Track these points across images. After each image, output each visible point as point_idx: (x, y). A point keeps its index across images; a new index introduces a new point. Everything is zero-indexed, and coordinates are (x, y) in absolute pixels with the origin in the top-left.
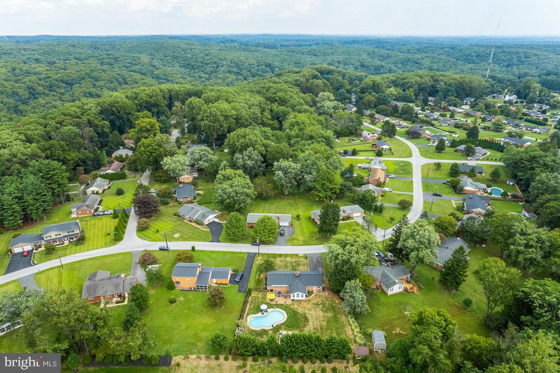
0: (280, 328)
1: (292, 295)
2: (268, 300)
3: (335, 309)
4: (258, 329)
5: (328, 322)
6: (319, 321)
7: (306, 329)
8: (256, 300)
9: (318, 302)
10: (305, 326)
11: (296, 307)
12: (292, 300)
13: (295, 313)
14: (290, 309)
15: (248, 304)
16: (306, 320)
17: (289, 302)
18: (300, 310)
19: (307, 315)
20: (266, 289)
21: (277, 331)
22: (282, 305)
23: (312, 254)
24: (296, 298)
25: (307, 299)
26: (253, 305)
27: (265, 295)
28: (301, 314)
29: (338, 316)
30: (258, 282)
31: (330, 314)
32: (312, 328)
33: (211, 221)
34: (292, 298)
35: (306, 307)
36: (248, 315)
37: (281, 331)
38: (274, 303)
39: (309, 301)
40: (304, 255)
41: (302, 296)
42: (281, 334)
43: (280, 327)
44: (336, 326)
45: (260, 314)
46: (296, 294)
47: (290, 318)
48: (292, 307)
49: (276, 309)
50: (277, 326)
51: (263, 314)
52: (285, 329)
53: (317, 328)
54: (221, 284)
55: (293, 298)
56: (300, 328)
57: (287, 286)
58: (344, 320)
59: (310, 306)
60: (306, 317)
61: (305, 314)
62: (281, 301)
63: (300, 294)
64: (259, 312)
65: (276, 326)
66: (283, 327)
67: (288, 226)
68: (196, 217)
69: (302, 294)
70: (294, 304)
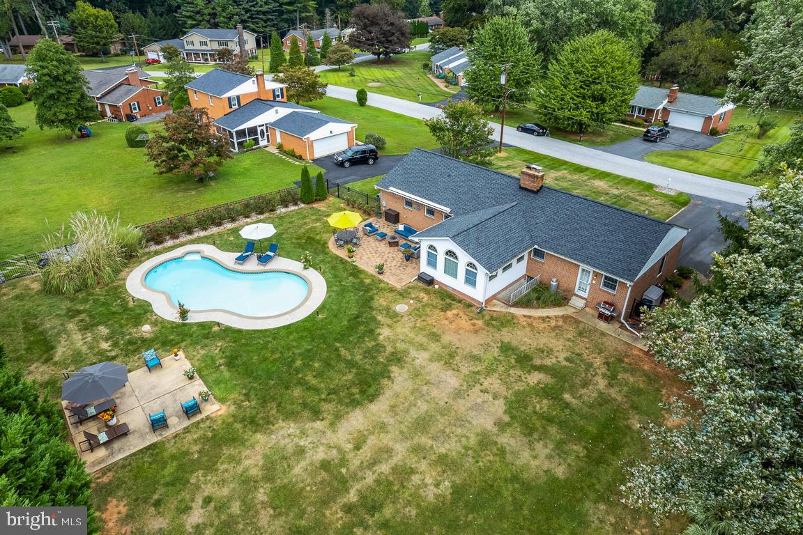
1: (423, 248)
11: (402, 308)
12: (421, 279)
15: (263, 217)
17: (399, 278)
22: (356, 273)
24: (440, 275)
25: (498, 307)
34: (423, 267)
36: (203, 239)
38: (341, 252)
39: (498, 322)
40: (681, 193)
41: (471, 278)
46: (440, 247)
47: (312, 328)
48: (382, 301)
51: (240, 259)
54: (287, 153)
55: (430, 272)
61: (396, 358)
63: (462, 256)
67: (700, 131)
68: (451, 66)
69: (470, 264)
70: (413, 296)
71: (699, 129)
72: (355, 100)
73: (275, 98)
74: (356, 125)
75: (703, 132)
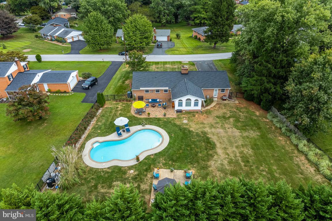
0: (154, 164)
1: (176, 102)
2: (133, 113)
3: (258, 124)
4: (105, 166)
5: (255, 147)
6: (237, 147)
7: (212, 163)
8: (111, 112)
9: (225, 113)
10: (209, 157)
11: (185, 121)
12: (178, 111)
13: (184, 133)
14: (175, 125)
15: (95, 119)
16: (210, 145)
17: (171, 114)
18: (194, 127)
19: (209, 136)
20: (131, 97)
21: (146, 170)
22: (159, 119)
23: (200, 61)
24: (184, 108)
25: (203, 109)
26: (104, 121)
27: (129, 106)
28: (198, 135)
29: (270, 136)
30: (120, 89)
31: (254, 134)
32: (226, 162)
33: (75, 39)
34: (177, 108)
35: (205, 122)
36: (89, 137)
37: (156, 170)
38: (143, 116)
39: (208, 112)
40: (189, 62)
41: (196, 104)
42: (157, 178)
43: (154, 160)
44: (273, 156)
45: (113, 136)
46: (184, 99)
47: (175, 141)
48: (178, 123)
49: (148, 126)
50: (148, 158)
51: (120, 135)
52: (166, 166)
53: (237, 161)
54: (56, 92)
55: (180, 108)
56: (198, 162)
57: (167, 88)
58: (283, 143)
59: (211, 120)
60: (208, 139)
61: (204, 133)
62: (157, 113)
63: (193, 99)
64: (114, 131)
65: (146, 158)
66: (162, 160)
67: (167, 40)
68: (57, 34)
69: (196, 100)
70: (182, 117)
71: (166, 40)
72: (36, 60)
73: (25, 70)
74: (78, 71)
75: (168, 41)
